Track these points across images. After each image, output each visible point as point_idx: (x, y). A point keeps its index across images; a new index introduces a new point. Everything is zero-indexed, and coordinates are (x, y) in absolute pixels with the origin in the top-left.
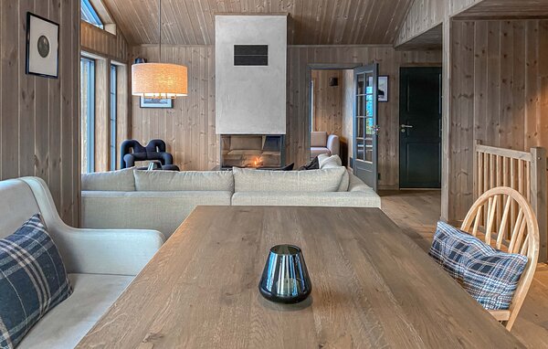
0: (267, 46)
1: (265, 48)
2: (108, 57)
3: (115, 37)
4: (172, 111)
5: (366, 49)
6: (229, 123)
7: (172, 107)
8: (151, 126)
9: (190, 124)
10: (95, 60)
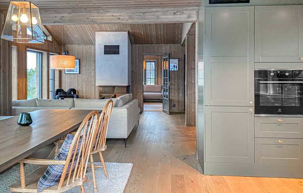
0: (119, 46)
1: (118, 47)
2: (48, 51)
3: (52, 42)
4: (80, 75)
5: (168, 46)
6: (102, 80)
7: (80, 73)
8: (70, 82)
9: (88, 81)
10: (42, 53)
